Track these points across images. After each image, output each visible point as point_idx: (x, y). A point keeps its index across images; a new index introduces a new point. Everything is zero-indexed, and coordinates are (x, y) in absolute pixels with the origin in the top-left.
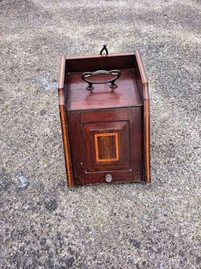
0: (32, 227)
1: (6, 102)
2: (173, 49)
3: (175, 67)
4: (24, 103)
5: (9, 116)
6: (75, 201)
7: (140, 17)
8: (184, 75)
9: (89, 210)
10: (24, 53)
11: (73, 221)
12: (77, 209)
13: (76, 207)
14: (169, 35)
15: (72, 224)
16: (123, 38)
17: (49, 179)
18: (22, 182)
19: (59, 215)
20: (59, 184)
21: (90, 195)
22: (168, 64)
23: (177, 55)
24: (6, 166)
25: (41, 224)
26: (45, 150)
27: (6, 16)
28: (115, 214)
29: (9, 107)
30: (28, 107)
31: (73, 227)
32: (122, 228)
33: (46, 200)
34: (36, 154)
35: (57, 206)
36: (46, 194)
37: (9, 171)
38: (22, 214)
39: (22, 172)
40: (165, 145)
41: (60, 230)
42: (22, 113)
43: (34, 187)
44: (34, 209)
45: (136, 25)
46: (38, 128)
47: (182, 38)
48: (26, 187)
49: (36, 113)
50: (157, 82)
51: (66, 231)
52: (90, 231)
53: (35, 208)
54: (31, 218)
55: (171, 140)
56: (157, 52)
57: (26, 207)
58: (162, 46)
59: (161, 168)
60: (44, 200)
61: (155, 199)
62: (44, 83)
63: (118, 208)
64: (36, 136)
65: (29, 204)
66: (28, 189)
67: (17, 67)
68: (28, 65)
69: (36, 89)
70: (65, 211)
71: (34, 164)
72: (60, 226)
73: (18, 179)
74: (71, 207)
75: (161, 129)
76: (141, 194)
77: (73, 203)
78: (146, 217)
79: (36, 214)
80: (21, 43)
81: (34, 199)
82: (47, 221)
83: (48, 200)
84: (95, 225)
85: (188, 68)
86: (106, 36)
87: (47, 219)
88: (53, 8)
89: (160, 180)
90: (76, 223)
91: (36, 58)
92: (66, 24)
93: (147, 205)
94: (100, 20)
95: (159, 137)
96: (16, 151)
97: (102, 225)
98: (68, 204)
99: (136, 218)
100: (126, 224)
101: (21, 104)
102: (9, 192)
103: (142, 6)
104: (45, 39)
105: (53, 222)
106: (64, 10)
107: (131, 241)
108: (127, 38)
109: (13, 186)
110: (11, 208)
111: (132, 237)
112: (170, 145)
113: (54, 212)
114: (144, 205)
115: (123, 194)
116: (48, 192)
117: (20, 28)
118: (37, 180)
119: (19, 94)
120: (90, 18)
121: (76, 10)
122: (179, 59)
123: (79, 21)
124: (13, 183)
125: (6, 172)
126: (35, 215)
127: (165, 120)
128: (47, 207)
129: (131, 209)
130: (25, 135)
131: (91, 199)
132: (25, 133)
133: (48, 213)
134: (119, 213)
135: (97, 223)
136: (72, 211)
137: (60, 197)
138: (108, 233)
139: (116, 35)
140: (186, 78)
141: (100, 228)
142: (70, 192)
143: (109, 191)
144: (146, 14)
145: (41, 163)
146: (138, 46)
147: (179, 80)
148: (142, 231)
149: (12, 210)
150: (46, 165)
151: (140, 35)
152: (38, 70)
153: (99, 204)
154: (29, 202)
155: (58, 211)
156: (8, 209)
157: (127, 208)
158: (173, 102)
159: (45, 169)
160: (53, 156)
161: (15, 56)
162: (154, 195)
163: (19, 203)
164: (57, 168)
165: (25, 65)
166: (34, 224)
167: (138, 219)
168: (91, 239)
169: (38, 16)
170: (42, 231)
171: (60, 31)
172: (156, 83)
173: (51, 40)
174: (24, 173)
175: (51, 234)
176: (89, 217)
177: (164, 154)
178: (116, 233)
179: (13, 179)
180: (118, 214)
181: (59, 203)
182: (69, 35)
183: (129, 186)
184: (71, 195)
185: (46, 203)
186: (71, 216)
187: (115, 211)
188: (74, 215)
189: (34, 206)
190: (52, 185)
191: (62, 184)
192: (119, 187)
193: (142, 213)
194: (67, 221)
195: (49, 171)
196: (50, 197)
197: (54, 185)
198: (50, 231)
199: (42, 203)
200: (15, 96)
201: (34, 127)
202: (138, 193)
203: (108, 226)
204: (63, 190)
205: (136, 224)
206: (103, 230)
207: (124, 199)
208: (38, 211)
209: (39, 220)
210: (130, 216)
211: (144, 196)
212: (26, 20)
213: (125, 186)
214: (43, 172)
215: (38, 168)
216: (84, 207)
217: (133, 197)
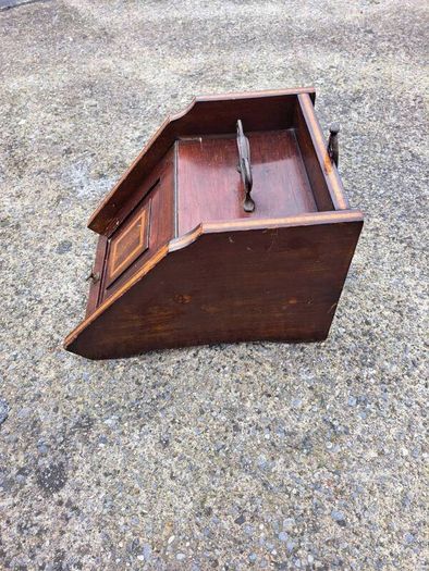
2: (383, 105)
3: (386, 146)
4: (26, 224)
6: (111, 470)
7: (312, 38)
8: (408, 164)
9: (143, 497)
10: (42, 115)
11: (101, 524)
12: (114, 491)
13: (113, 487)
14: (376, 74)
15: (96, 529)
16: (267, 82)
17: (56, 410)
19: (67, 506)
20: (78, 425)
21: (150, 456)
22: (370, 140)
23: (394, 120)
25: (19, 526)
26: (56, 336)
27: (17, 39)
28: (209, 512)
30: (32, 234)
31: (96, 540)
32: (223, 552)
33: (40, 462)
34: (34, 345)
35: (66, 479)
36: (42, 448)
40: (350, 334)
41: (63, 546)
42: (17, 246)
43: (17, 426)
44: (8, 485)
45: (300, 54)
46: (47, 282)
47: (407, 81)
49: (48, 247)
51: (79, 551)
52: (141, 553)
53: (12, 482)
55: (368, 323)
56: (344, 112)
58: (357, 99)
60: (37, 462)
61: (316, 475)
62: (76, 181)
63: (219, 495)
64: (40, 302)
66: (3, 432)
67: (22, 145)
68: (46, 142)
69: (56, 194)
70: (83, 494)
71: (26, 369)
72: (67, 535)
74: (98, 484)
76: (282, 459)
77: (106, 475)
78: (289, 523)
79: (11, 498)
80: (38, 96)
81: (13, 458)
82: (36, 519)
83: (45, 463)
84: (156, 537)
85: (418, 150)
86: (229, 78)
87: (37, 515)
88: (118, 21)
89: (333, 426)
90: (107, 530)
91: (68, 126)
93: (295, 491)
94: (219, 45)
97: (172, 538)
98: (94, 478)
99: (262, 527)
100: (235, 540)
101: (18, 226)
103: (316, 13)
104: (91, 86)
105: (50, 522)
106: (142, 26)
112: (364, 335)
114: (287, 492)
115: (234, 459)
116: (48, 442)
117: (41, 62)
118: (28, 409)
119: (18, 205)
120: (198, 40)
121: (168, 24)
122: (398, 127)
123: (171, 47)
126: (9, 500)
127: (355, 273)
128: (40, 482)
129: (252, 500)
130: (16, 298)
131: (153, 466)
132: (17, 293)
133: (40, 497)
134: (219, 508)
135: (160, 532)
136: (101, 497)
137: (77, 458)
138: (185, 563)
139: (251, 75)
141: (165, 547)
142: (101, 445)
143: (199, 448)
144: (324, 30)
145: (41, 368)
147: (394, 177)
148: (276, 564)
150: (52, 374)
151: (306, 74)
152: (68, 151)
153: (170, 482)
155: (65, 493)
158: (377, 229)
159: (50, 383)
161: (23, 122)
162: (315, 465)
164: (78, 381)
165: (40, 141)
166: (3, 524)
167: (268, 528)
169: (85, 37)
170: (20, 545)
171: (127, 68)
173: (106, 87)
175: (40, 555)
176: (143, 514)
177: (348, 357)
178: (208, 565)
180: (215, 511)
181: (71, 472)
182: (147, 76)
183: (253, 438)
184: (104, 455)
185: (38, 471)
186: (96, 509)
187: (209, 503)
188: (104, 507)
189: (9, 476)
190: (60, 425)
191: (86, 424)
192: (225, 438)
193: (279, 512)
194: (84, 523)
195: (59, 388)
196: (50, 457)
197: (65, 425)
198: (39, 547)
199: (30, 471)
200: (6, 209)
201: (40, 281)
202: (273, 459)
203: (188, 544)
204: (85, 441)
205: (262, 541)
206: (175, 552)
207: (235, 472)
208: (17, 490)
209: (17, 514)
210: (248, 518)
211: (287, 467)
212: (58, 45)
213: (242, 437)
214: (43, 391)
215: (34, 379)
216: (132, 488)
217: (258, 467)
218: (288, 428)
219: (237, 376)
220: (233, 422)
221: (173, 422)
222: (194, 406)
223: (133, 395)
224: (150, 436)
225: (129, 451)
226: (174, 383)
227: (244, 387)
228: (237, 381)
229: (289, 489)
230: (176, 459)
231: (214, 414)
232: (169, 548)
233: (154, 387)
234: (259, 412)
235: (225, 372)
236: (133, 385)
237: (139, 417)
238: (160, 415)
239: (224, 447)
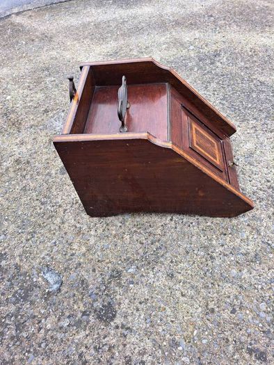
0: (81, 356)
1: (5, 164)
2: (234, 56)
3: (243, 79)
4: (33, 160)
5: (13, 183)
6: (143, 299)
7: (177, 23)
8: (259, 88)
9: (169, 312)
10: (21, 91)
11: (148, 334)
12: (149, 312)
13: (147, 310)
14: (224, 39)
15: (146, 338)
17: (94, 270)
18: (51, 281)
19: (122, 328)
20: (112, 276)
21: (165, 286)
22: (233, 77)
23: (243, 64)
24: (21, 260)
25: (95, 348)
26: (78, 225)
28: (213, 311)
29: (11, 170)
30: (40, 166)
31: (149, 344)
32: (229, 332)
33: (95, 305)
34: (66, 233)
35: (116, 312)
36: (93, 296)
37: (26, 267)
38: (59, 336)
39: (47, 266)
40: (261, 190)
41: (128, 353)
42: (32, 175)
43: (71, 286)
44: (78, 324)
45: (174, 34)
46: (60, 193)
47: (242, 41)
48: (59, 290)
49: (53, 172)
50: (224, 102)
51: (140, 354)
52: (179, 346)
53: (80, 322)
54: (76, 341)
55: (268, 181)
56: (212, 63)
57: (65, 323)
58: (217, 54)
59: (265, 225)
60: (92, 306)
61: (269, 275)
62: (58, 128)
63: (215, 299)
64: (60, 206)
65: (69, 317)
66: (63, 292)
67: (13, 111)
68: (29, 107)
69: (47, 139)
70: (130, 319)
71: (65, 249)
72: (128, 346)
73: (43, 279)
74: (138, 310)
75: (248, 167)
76: (246, 270)
77: (140, 303)
78: (263, 306)
79: (83, 332)
80: (13, 79)
81: (76, 307)
82: (104, 341)
83: (98, 305)
84: (185, 334)
85: (262, 79)
86: (135, 54)
87: (104, 338)
88: (51, 28)
89: (269, 244)
90: (153, 336)
91: (40, 96)
92: (74, 45)
93: (260, 287)
94: (122, 35)
95: (249, 178)
96: (33, 234)
97: (195, 332)
98: (133, 307)
99: (248, 312)
100: (234, 324)
101: (28, 162)
102: (32, 303)
103: (175, 9)
104: (48, 69)
105: (114, 341)
106: (68, 29)
107: (250, 351)
108: (166, 51)
109: (37, 292)
110: (40, 329)
111: (251, 344)
112: (269, 188)
113: (112, 323)
114: (255, 288)
115: (217, 276)
116: (96, 291)
117: (8, 59)
119: (23, 149)
120: (107, 33)
121: (85, 26)
122: (246, 68)
123: (92, 39)
124: (36, 286)
125: (23, 270)
126: (82, 334)
127: (251, 154)
128: (99, 317)
129: (236, 297)
130: (43, 207)
131: (168, 291)
132: (42, 204)
133: (102, 327)
134: (218, 307)
135: (187, 330)
136: (142, 317)
137: (118, 297)
138: (208, 345)
139: (149, 50)
140: (264, 92)
141: (193, 338)
142: (131, 286)
143: (193, 274)
144: (183, 18)
145: (75, 246)
146: (184, 60)
147: (254, 96)
148: (264, 332)
149: (42, 331)
150: (84, 249)
151: (182, 45)
152: (46, 111)
153: (182, 299)
154: (67, 314)
155: (118, 320)
156: (36, 331)
157: (229, 297)
158: (255, 127)
159: (84, 255)
160: (93, 233)
161: (9, 97)
162: (266, 269)
163: (53, 319)
164: (102, 250)
165: (25, 108)
166: (83, 349)
167: (251, 312)
168: (183, 359)
169: (33, 40)
170: (99, 360)
171: (68, 55)
172: (223, 104)
173: (57, 69)
174: (52, 267)
175: (115, 362)
176: (172, 321)
177: (264, 203)
178: (223, 342)
179: (35, 280)
180: (217, 310)
181: (117, 306)
182: (82, 58)
183: (224, 261)
184: (135, 291)
185: (95, 311)
186: (141, 325)
187: (211, 305)
188: (146, 323)
189: (77, 318)
190: (100, 280)
191: (116, 275)
192: (207, 265)
193: (255, 301)
194: (137, 336)
195: (91, 257)
196: (100, 300)
197: (103, 278)
198: (112, 358)
199: (90, 312)
200: (16, 153)
201: (55, 193)
202: (240, 271)
203: (206, 333)
204: (119, 285)
205: (251, 321)
206: (200, 340)
207: (221, 284)
208: (85, 326)
209: (91, 341)
210: (237, 309)
211: (250, 274)
212: (17, 47)
213: (217, 262)
214: (82, 260)
215: (73, 255)
216: (160, 307)
217: (234, 277)
218: (243, 251)
219: (201, 227)
220: (209, 254)
221: (172, 262)
222: (181, 250)
223: (141, 251)
224: (160, 274)
225: (150, 286)
226: (164, 239)
227: (208, 233)
228: (203, 230)
229: (256, 286)
230: (181, 284)
231: (196, 252)
232: (196, 338)
233: (152, 244)
234: (222, 246)
235: (193, 226)
236: (139, 245)
237: (149, 263)
238: (162, 260)
239: (208, 270)
